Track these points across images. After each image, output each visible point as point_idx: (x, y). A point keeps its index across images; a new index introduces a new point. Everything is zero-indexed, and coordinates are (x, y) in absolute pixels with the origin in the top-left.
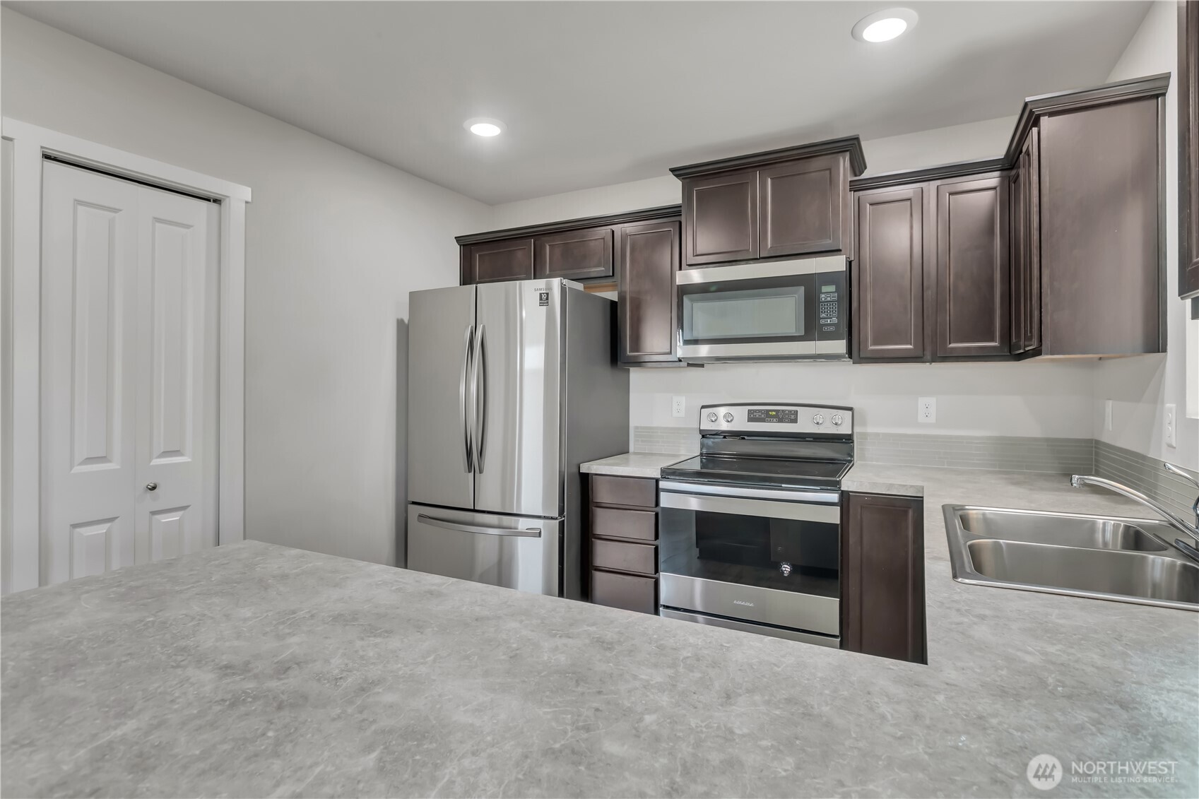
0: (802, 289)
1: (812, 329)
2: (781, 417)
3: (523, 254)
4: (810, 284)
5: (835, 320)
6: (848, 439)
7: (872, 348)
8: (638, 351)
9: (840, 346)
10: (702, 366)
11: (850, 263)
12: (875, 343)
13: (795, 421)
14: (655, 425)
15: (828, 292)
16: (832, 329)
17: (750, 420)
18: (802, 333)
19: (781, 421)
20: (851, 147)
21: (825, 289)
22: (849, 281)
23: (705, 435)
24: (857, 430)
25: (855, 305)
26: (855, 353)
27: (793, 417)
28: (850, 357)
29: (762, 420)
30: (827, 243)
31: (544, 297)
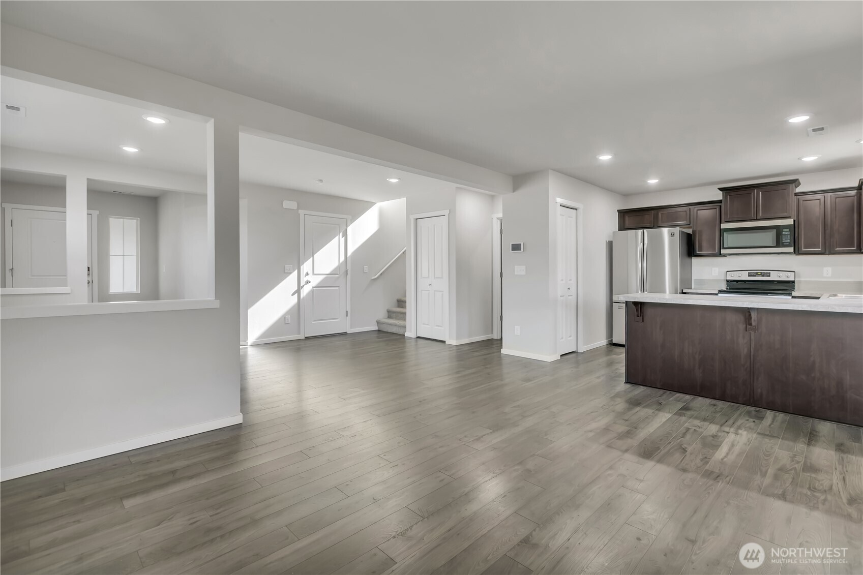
0: (775, 230)
1: (779, 244)
2: (762, 275)
3: (649, 217)
4: (779, 229)
5: (789, 241)
6: (793, 282)
7: (803, 250)
8: (701, 251)
9: (791, 249)
10: (726, 256)
11: (794, 221)
12: (804, 249)
13: (770, 276)
14: (703, 278)
15: (786, 232)
16: (788, 244)
17: (749, 276)
18: (775, 245)
19: (763, 276)
20: (796, 182)
21: (784, 230)
22: (794, 228)
23: (728, 281)
24: (796, 279)
25: (796, 235)
26: (797, 252)
27: (768, 275)
28: (795, 253)
29: (755, 276)
30: (785, 215)
31: (673, 234)
